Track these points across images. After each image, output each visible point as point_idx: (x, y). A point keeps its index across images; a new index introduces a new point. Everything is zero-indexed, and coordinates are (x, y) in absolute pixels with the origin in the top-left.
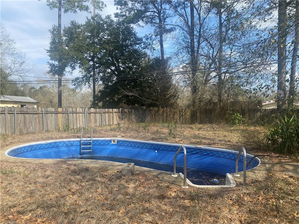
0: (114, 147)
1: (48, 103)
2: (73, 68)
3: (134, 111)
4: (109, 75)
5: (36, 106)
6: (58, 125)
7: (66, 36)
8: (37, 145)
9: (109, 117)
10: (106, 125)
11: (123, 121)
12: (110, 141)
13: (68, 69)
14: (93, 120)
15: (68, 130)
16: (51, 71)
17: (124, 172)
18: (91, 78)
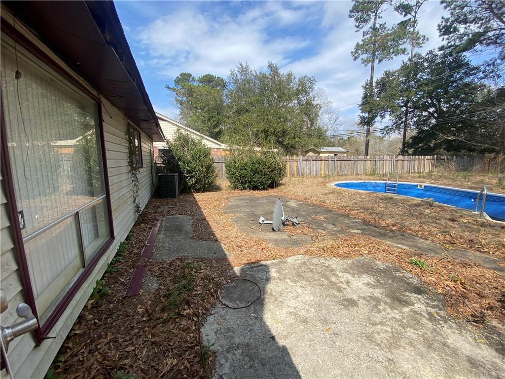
0: (420, 192)
1: (354, 151)
2: (383, 117)
3: (456, 158)
4: (425, 118)
5: (345, 155)
6: (366, 170)
7: (378, 88)
9: (419, 164)
10: (414, 172)
11: (437, 170)
12: (417, 186)
13: (378, 118)
14: (400, 167)
15: (374, 174)
16: (361, 123)
17: (423, 203)
18: (402, 125)
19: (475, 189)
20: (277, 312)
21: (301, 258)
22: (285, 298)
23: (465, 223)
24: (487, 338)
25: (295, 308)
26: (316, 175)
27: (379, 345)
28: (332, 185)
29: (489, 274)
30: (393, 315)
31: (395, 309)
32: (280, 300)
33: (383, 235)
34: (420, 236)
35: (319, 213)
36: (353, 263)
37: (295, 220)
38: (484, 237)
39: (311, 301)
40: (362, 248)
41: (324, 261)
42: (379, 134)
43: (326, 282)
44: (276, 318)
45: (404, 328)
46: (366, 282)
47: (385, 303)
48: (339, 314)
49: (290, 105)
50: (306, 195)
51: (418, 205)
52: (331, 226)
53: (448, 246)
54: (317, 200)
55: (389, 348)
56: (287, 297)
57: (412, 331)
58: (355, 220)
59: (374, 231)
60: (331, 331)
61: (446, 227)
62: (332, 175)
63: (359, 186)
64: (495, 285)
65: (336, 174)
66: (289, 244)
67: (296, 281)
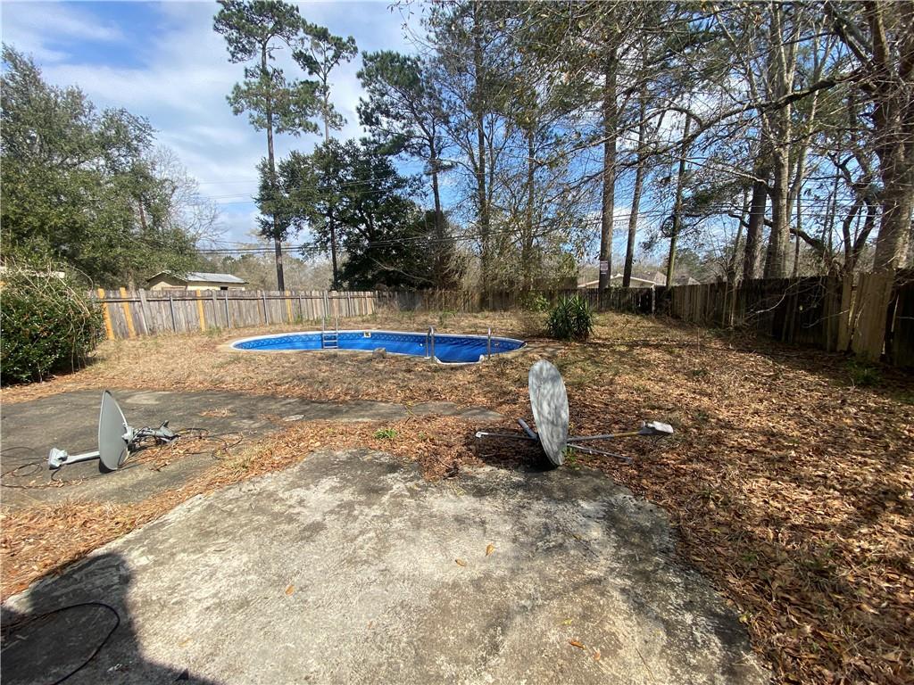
1: (259, 283)
2: (299, 227)
3: (398, 294)
4: (356, 238)
5: (244, 289)
6: (286, 314)
7: (285, 176)
8: (264, 340)
9: (360, 303)
10: (356, 315)
11: (381, 310)
12: (362, 334)
13: (292, 228)
14: (336, 309)
15: (301, 322)
16: (264, 232)
17: (374, 356)
18: (329, 244)
19: (422, 330)
20: (176, 627)
21: (200, 501)
22: (187, 591)
23: (421, 372)
24: (463, 487)
25: (215, 595)
26: (189, 330)
27: (366, 562)
28: (230, 347)
29: (451, 421)
30: (373, 514)
31: (373, 504)
32: (174, 600)
33: (335, 412)
34: (380, 399)
35: (215, 404)
36: (302, 469)
37: (163, 432)
38: (439, 384)
39: (245, 564)
40: (311, 441)
41: (251, 487)
42: (297, 255)
43: (265, 519)
44: (177, 638)
45: (388, 522)
46: (328, 488)
47: (360, 503)
48: (301, 555)
49: (85, 166)
50: (175, 373)
51: (370, 360)
52: (246, 423)
53: (410, 403)
54: (205, 380)
55: (379, 558)
56: (190, 586)
57: (397, 520)
58: (289, 401)
59: (322, 409)
60: (295, 589)
61: (403, 381)
62: (225, 327)
63: (280, 343)
64: (458, 430)
65: (231, 326)
66: (160, 486)
67: (201, 547)
